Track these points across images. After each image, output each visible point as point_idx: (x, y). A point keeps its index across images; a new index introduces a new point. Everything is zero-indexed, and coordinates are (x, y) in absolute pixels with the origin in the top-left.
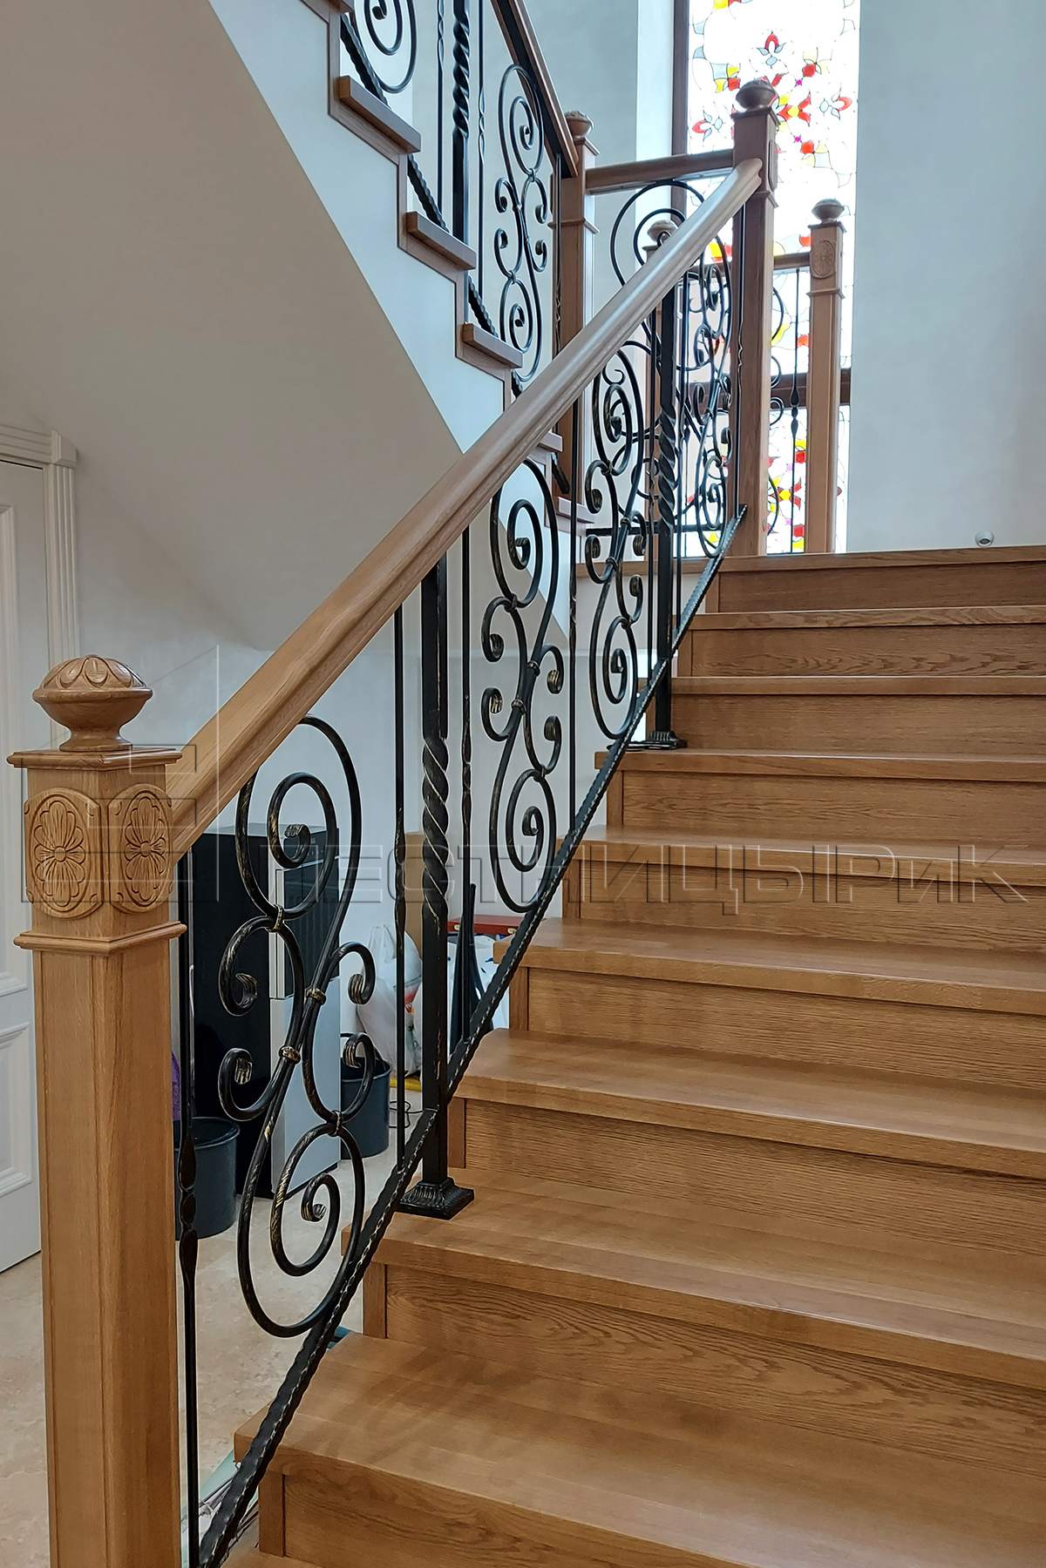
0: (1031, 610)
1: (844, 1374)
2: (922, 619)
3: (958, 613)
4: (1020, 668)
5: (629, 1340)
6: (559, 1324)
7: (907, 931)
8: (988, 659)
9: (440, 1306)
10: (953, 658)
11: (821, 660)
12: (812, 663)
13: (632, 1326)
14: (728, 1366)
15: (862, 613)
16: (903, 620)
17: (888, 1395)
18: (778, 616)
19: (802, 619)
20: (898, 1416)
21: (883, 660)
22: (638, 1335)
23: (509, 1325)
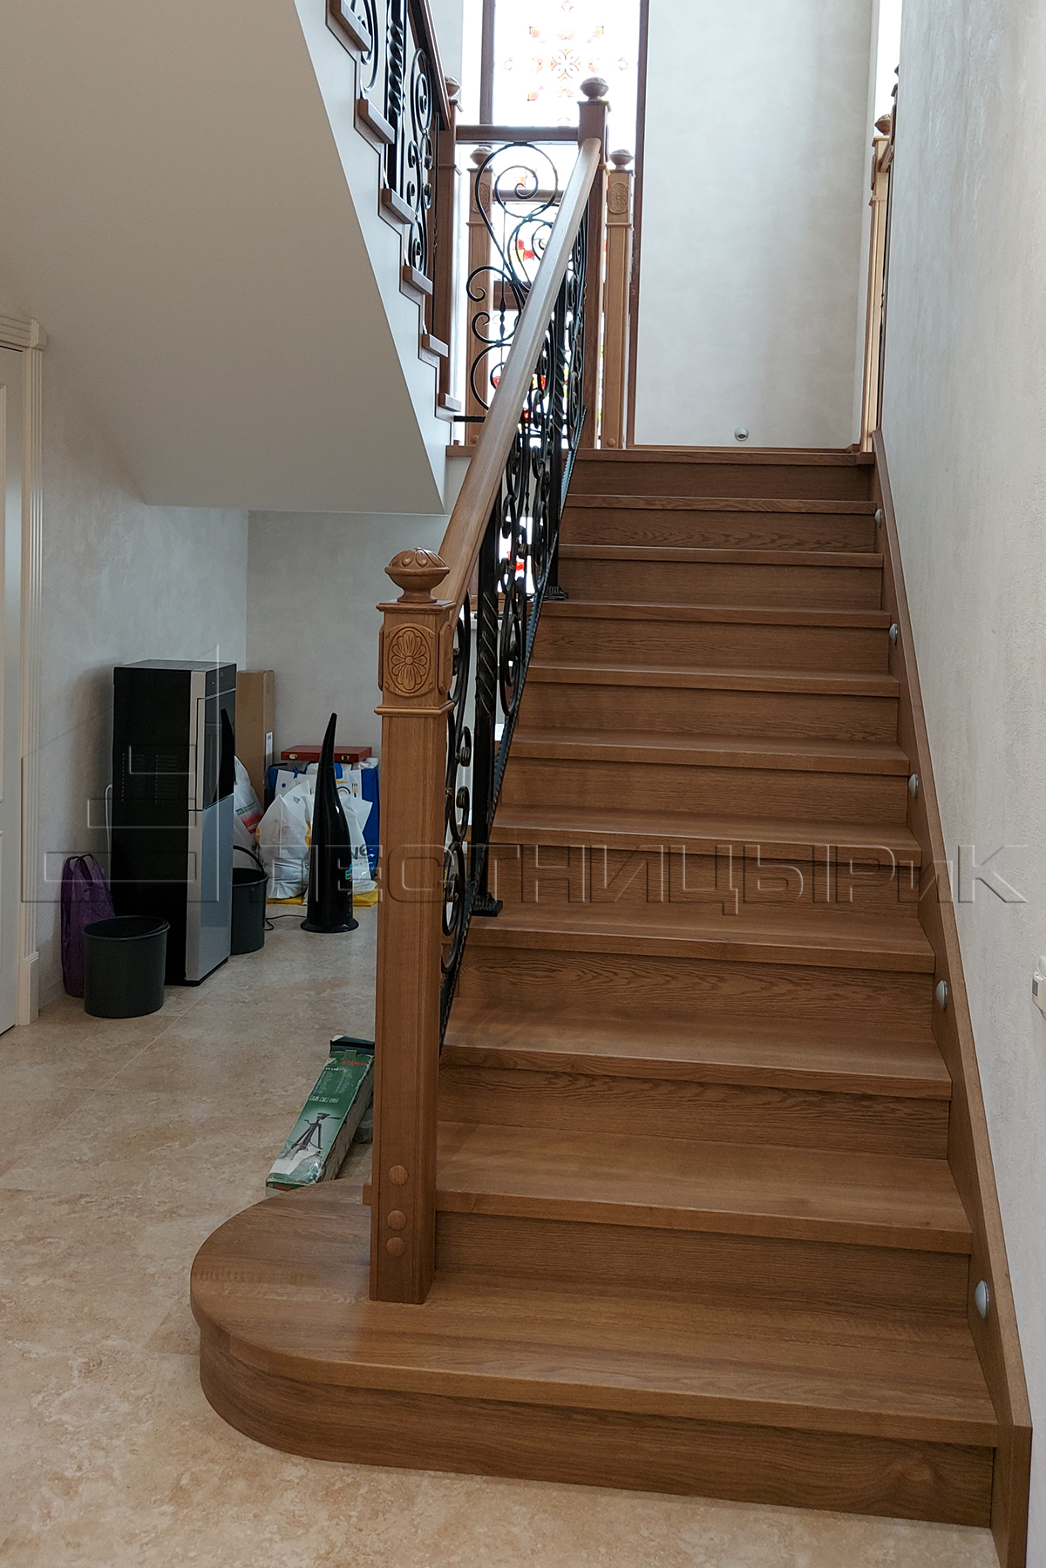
0: (807, 503)
1: (765, 978)
2: (731, 506)
3: (756, 503)
4: (797, 544)
5: (629, 976)
6: (583, 972)
7: (751, 727)
8: (776, 537)
9: (500, 970)
10: (752, 536)
11: (657, 534)
12: (650, 536)
13: (633, 966)
14: (693, 983)
15: (688, 500)
16: (717, 506)
17: (791, 987)
18: (625, 499)
19: (642, 501)
20: (797, 999)
21: (702, 535)
22: (637, 971)
23: (548, 977)
